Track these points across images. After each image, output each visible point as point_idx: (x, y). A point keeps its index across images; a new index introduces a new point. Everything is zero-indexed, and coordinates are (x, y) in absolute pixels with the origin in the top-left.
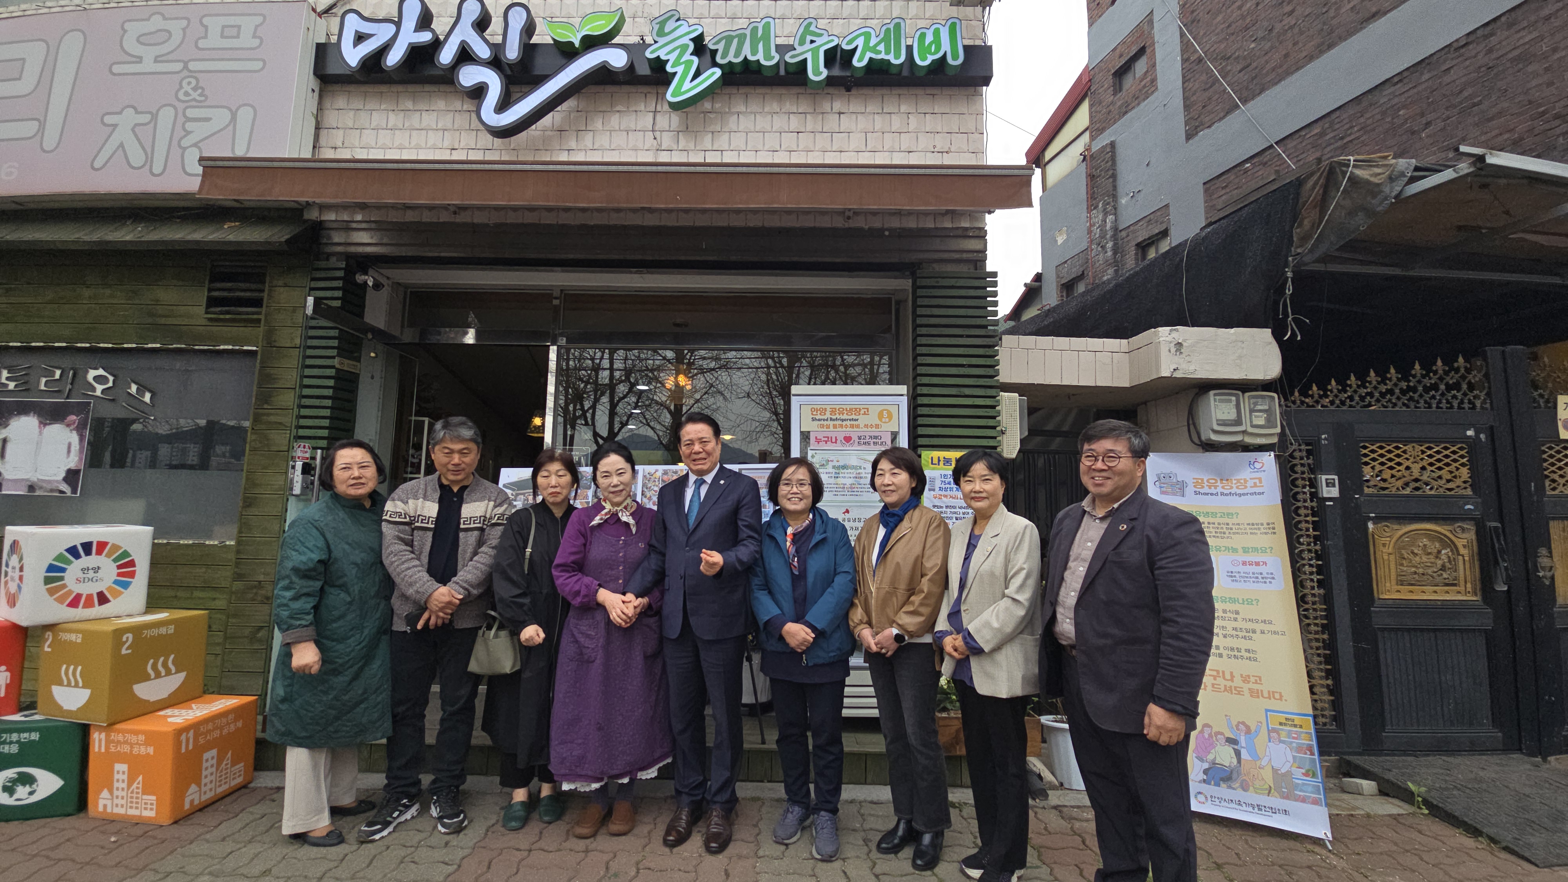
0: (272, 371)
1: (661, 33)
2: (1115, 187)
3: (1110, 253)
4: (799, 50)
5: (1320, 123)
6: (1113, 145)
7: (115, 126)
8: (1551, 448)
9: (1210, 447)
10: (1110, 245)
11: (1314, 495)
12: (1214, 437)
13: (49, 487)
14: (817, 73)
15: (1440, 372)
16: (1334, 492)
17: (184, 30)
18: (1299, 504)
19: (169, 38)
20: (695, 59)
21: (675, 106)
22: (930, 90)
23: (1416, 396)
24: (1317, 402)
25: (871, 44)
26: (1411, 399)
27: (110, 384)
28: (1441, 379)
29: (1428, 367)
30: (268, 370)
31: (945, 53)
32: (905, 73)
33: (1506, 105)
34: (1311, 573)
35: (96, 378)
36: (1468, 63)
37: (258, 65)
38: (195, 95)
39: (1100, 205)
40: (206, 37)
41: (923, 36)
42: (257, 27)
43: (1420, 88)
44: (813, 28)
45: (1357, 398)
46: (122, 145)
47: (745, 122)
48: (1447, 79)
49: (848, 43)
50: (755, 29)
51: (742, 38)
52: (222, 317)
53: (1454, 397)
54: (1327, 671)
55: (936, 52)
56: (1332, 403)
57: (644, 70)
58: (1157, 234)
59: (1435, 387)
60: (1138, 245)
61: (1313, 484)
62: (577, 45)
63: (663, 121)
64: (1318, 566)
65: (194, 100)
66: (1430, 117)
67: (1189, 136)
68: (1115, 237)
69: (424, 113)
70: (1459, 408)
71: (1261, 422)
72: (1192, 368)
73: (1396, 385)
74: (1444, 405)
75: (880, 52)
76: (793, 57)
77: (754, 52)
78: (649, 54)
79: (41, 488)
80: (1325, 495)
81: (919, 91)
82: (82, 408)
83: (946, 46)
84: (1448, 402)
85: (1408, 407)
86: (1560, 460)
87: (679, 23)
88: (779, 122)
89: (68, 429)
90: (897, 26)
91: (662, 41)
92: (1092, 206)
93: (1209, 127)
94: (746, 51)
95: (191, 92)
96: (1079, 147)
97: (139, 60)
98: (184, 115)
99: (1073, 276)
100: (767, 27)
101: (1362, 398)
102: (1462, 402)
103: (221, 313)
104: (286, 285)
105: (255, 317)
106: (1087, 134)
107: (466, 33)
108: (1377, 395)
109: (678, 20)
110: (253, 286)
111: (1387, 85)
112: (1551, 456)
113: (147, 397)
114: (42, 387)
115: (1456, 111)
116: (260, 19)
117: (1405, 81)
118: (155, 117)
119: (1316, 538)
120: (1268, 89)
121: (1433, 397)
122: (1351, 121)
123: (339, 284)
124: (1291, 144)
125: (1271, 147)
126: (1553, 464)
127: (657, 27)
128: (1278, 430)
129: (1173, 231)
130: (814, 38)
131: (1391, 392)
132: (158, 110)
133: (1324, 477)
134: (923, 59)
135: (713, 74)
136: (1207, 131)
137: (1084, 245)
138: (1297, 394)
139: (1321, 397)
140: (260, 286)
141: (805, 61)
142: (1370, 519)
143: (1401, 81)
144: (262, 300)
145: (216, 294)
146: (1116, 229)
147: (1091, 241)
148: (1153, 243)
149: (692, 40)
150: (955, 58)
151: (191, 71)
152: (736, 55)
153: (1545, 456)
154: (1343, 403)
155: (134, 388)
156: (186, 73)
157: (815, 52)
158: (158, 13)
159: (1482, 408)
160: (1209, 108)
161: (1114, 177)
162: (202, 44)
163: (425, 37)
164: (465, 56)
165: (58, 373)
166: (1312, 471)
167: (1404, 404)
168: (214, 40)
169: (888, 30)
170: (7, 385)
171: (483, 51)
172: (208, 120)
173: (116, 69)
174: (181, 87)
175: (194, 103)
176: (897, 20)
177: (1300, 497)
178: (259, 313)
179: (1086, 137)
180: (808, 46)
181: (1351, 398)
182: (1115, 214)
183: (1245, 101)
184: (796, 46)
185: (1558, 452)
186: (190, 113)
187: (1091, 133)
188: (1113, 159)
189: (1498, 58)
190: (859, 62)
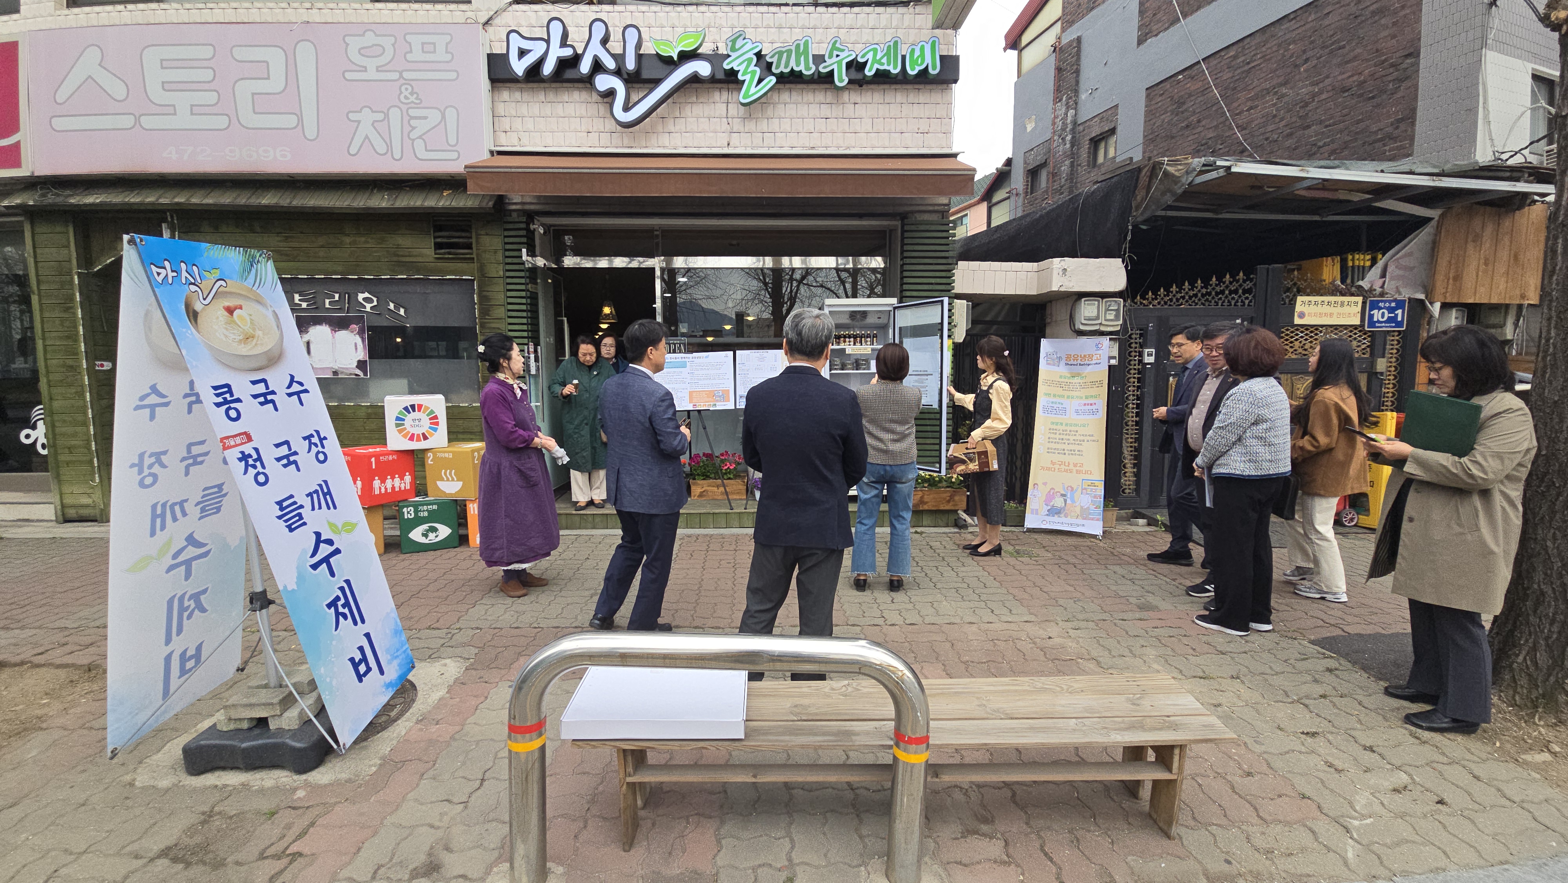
0: (488, 294)
1: (733, 49)
2: (1077, 83)
3: (1068, 146)
4: (829, 61)
5: (1235, 48)
6: (1079, 40)
7: (359, 122)
8: (1287, 330)
9: (1081, 333)
10: (1069, 138)
11: (1140, 361)
12: (1082, 328)
13: (349, 372)
14: (841, 81)
15: (1227, 282)
16: (1151, 359)
17: (393, 45)
18: (1132, 367)
19: (383, 53)
20: (758, 69)
21: (743, 105)
22: (917, 86)
23: (1210, 298)
24: (1150, 303)
25: (878, 58)
26: (1207, 300)
27: (375, 303)
28: (1227, 287)
29: (1220, 280)
30: (485, 293)
31: (927, 67)
32: (900, 77)
33: (1358, 51)
34: (1133, 408)
35: (364, 299)
36: (1342, 9)
37: (454, 75)
38: (412, 98)
39: (1064, 99)
40: (411, 52)
41: (913, 50)
42: (447, 44)
43: (1308, 26)
44: (838, 45)
45: (1174, 300)
46: (367, 137)
47: (791, 110)
48: (1326, 22)
49: (863, 57)
50: (798, 46)
51: (789, 52)
52: (447, 256)
53: (1233, 298)
54: (1134, 464)
55: (922, 63)
56: (1159, 303)
57: (720, 75)
58: (1107, 132)
59: (1222, 292)
60: (1091, 140)
61: (1141, 354)
62: (676, 58)
63: (734, 110)
64: (1137, 404)
65: (413, 102)
66: (1310, 54)
67: (1140, 42)
68: (1073, 131)
69: (565, 104)
70: (1235, 305)
71: (1112, 317)
72: (1071, 285)
73: (1199, 291)
74: (1226, 304)
75: (883, 64)
76: (825, 67)
77: (798, 65)
78: (726, 66)
79: (342, 373)
80: (1146, 361)
81: (909, 87)
82: (359, 320)
83: (928, 60)
84: (1229, 302)
85: (1204, 304)
86: (1292, 337)
87: (745, 41)
88: (814, 110)
89: (352, 334)
90: (896, 43)
91: (734, 55)
92: (1057, 99)
93: (1156, 35)
94: (793, 64)
95: (409, 96)
96: (1050, 38)
97: (364, 69)
98: (408, 114)
99: (1038, 163)
100: (806, 44)
101: (1178, 300)
102: (1237, 301)
103: (445, 254)
104: (487, 235)
105: (468, 256)
106: (1059, 24)
107: (595, 49)
108: (1187, 297)
109: (744, 39)
110: (463, 234)
111: (1286, 20)
112: (1287, 335)
113: (402, 312)
114: (327, 306)
115: (1327, 51)
116: (448, 38)
117: (1298, 19)
118: (387, 115)
119: (1138, 387)
120: (1203, 7)
121: (1220, 299)
122: (1256, 49)
123: (523, 233)
124: (1213, 62)
125: (1199, 62)
126: (1287, 340)
127: (730, 44)
128: (1121, 322)
129: (1119, 129)
130: (838, 53)
131: (1196, 295)
132: (388, 110)
133: (1146, 350)
134: (913, 70)
135: (771, 81)
136: (1154, 39)
137: (1048, 136)
138: (1138, 297)
139: (1153, 299)
140: (467, 234)
141: (832, 71)
142: (1171, 375)
143: (1295, 18)
144: (471, 244)
145: (439, 240)
146: (1075, 123)
147: (1054, 132)
148: (1103, 138)
149: (755, 54)
150: (934, 68)
151: (406, 80)
152: (786, 67)
153: (1283, 335)
154: (1166, 303)
155: (392, 306)
156: (402, 81)
157: (839, 63)
158: (371, 30)
159: (1249, 305)
160: (1158, 16)
161: (1077, 72)
162: (409, 56)
163: (568, 52)
164: (598, 67)
165: (337, 296)
166: (1141, 346)
167: (1202, 304)
168: (417, 55)
169: (890, 46)
170: (301, 305)
171: (610, 63)
172: (425, 118)
173: (348, 75)
174: (401, 93)
175: (413, 105)
176: (896, 39)
177: (1132, 363)
178: (472, 254)
179: (1058, 27)
180: (835, 59)
181: (1171, 300)
182: (1075, 109)
183: (1185, 16)
184: (826, 58)
185: (1292, 332)
186: (412, 112)
187: (1063, 24)
188: (1078, 54)
189: (1362, 9)
190: (869, 72)
